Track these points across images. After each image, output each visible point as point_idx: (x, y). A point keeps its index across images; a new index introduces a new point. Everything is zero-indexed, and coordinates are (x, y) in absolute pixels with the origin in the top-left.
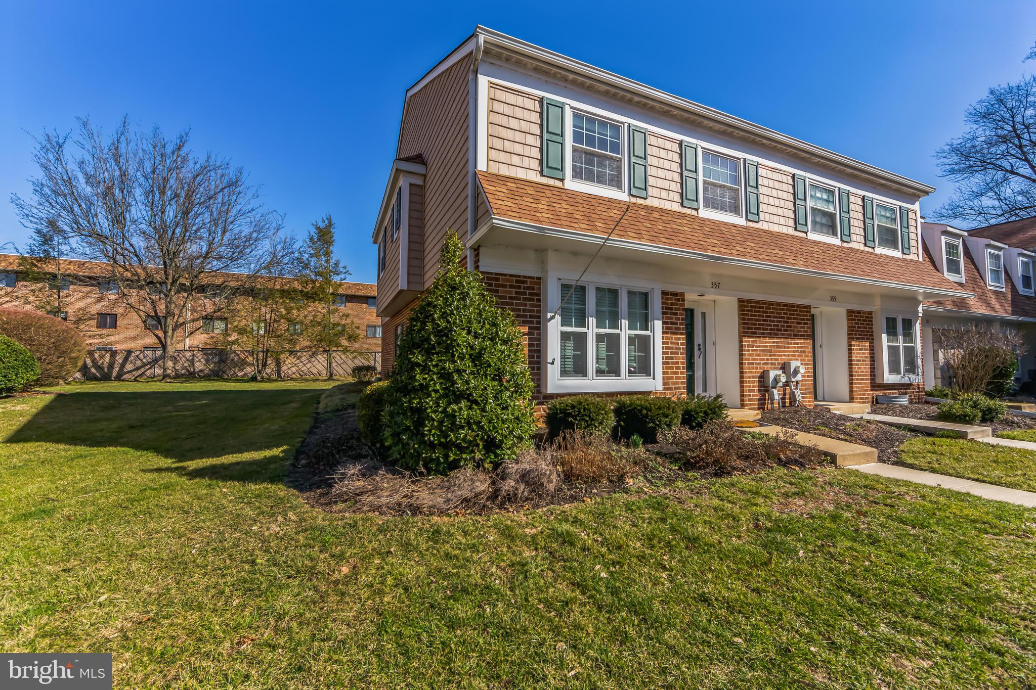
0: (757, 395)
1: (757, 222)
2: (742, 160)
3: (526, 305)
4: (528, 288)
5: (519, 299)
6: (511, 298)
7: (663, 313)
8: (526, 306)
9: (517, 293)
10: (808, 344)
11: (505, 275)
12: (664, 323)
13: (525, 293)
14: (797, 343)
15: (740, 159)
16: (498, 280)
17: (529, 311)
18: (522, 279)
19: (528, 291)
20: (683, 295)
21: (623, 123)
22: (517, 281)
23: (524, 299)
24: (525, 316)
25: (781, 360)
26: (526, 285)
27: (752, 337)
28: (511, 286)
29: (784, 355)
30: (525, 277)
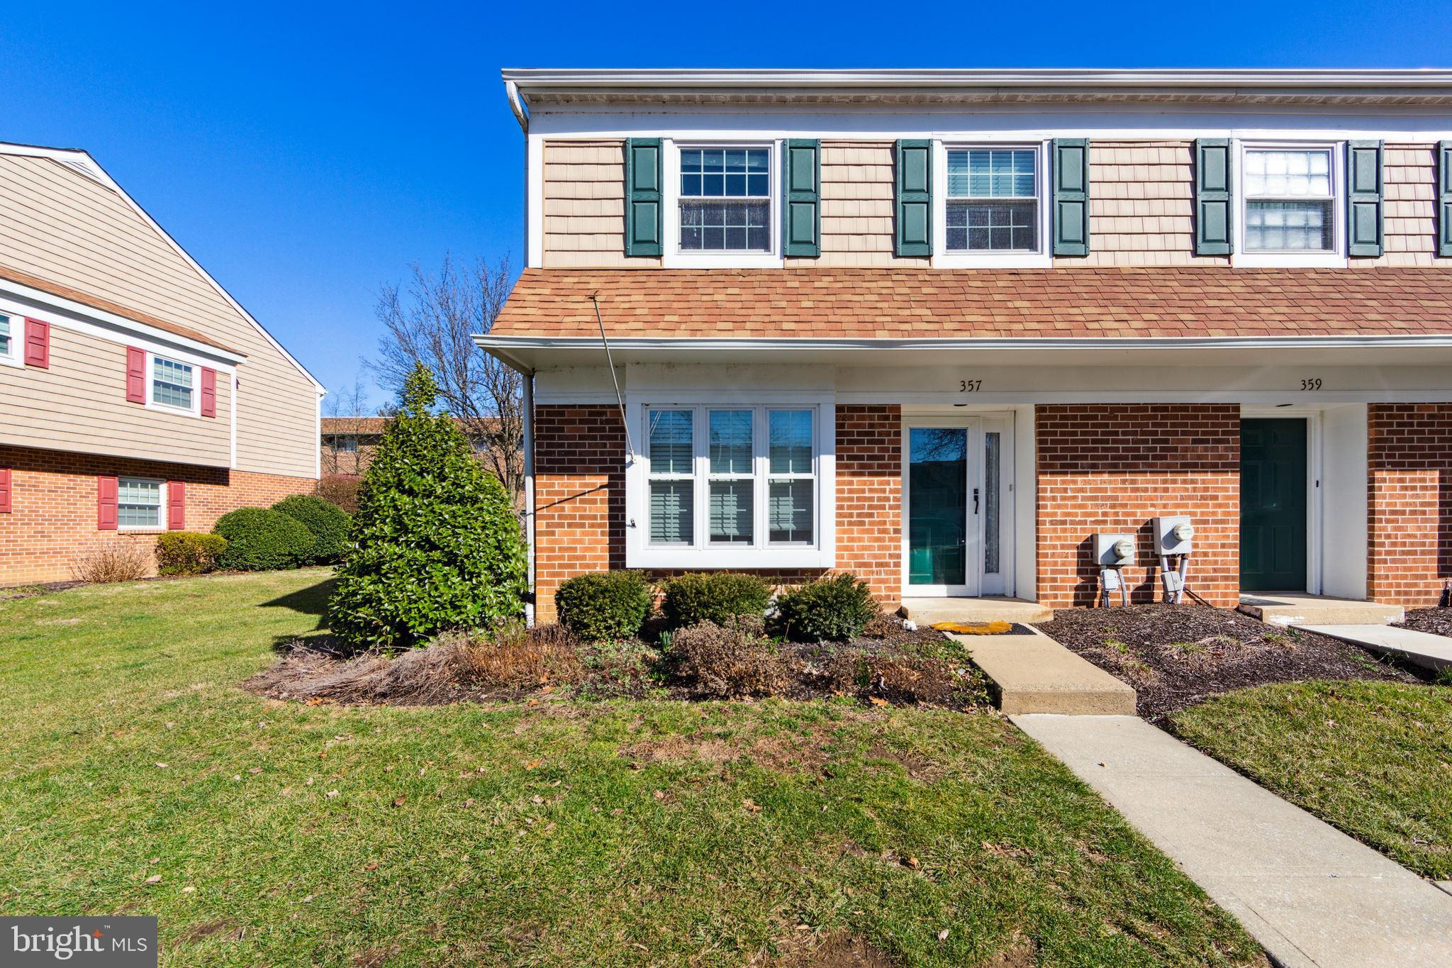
0: (1075, 580)
1: (1085, 256)
2: (1045, 145)
3: (604, 445)
4: (608, 422)
5: (594, 438)
6: (581, 438)
7: (838, 442)
8: (605, 447)
9: (590, 430)
10: (1229, 481)
11: (574, 406)
12: (839, 458)
13: (603, 430)
14: (1193, 482)
15: (1040, 143)
16: (562, 414)
17: (610, 453)
18: (598, 409)
19: (607, 427)
20: (897, 408)
21: (773, 142)
22: (591, 414)
23: (602, 438)
24: (604, 461)
25: (1143, 514)
26: (604, 418)
27: (1066, 473)
28: (581, 422)
29: (1153, 505)
30: (602, 406)
